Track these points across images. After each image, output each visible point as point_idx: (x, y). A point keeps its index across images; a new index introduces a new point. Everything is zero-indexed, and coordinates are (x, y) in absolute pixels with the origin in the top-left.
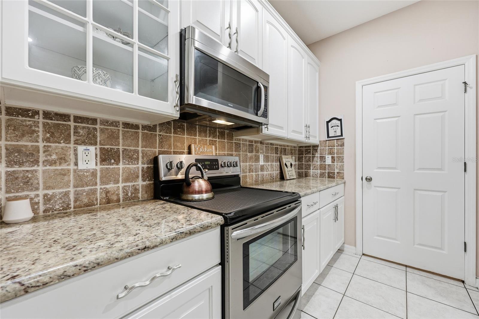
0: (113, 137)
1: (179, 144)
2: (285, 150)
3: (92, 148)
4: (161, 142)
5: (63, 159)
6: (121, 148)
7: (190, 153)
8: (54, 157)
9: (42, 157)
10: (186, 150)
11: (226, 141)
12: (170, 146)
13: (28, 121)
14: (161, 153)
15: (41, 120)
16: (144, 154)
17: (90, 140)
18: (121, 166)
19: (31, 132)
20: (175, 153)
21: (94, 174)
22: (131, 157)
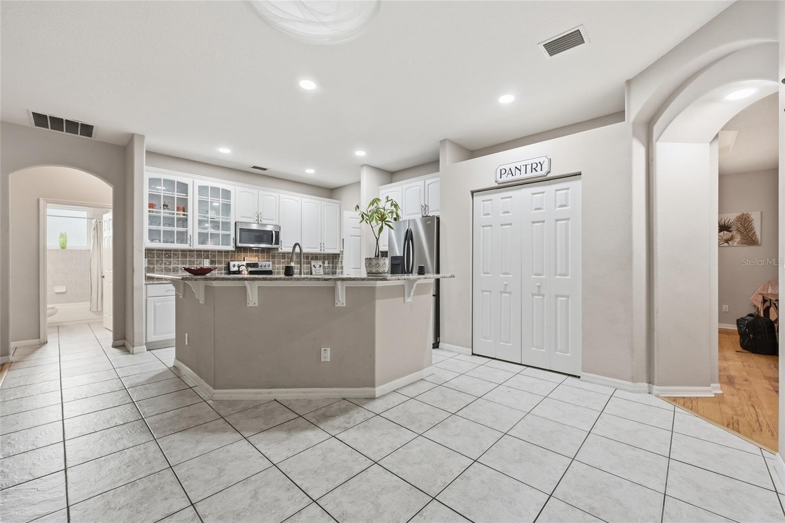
0: (214, 256)
1: (239, 257)
2: (317, 257)
3: (208, 260)
4: (231, 257)
6: (217, 259)
7: (244, 260)
8: (198, 263)
9: (196, 263)
10: (242, 259)
11: (270, 254)
12: (235, 258)
13: (193, 253)
14: (231, 261)
15: (195, 252)
16: (225, 262)
17: (209, 257)
18: (217, 265)
19: (193, 256)
20: (238, 261)
22: (220, 263)
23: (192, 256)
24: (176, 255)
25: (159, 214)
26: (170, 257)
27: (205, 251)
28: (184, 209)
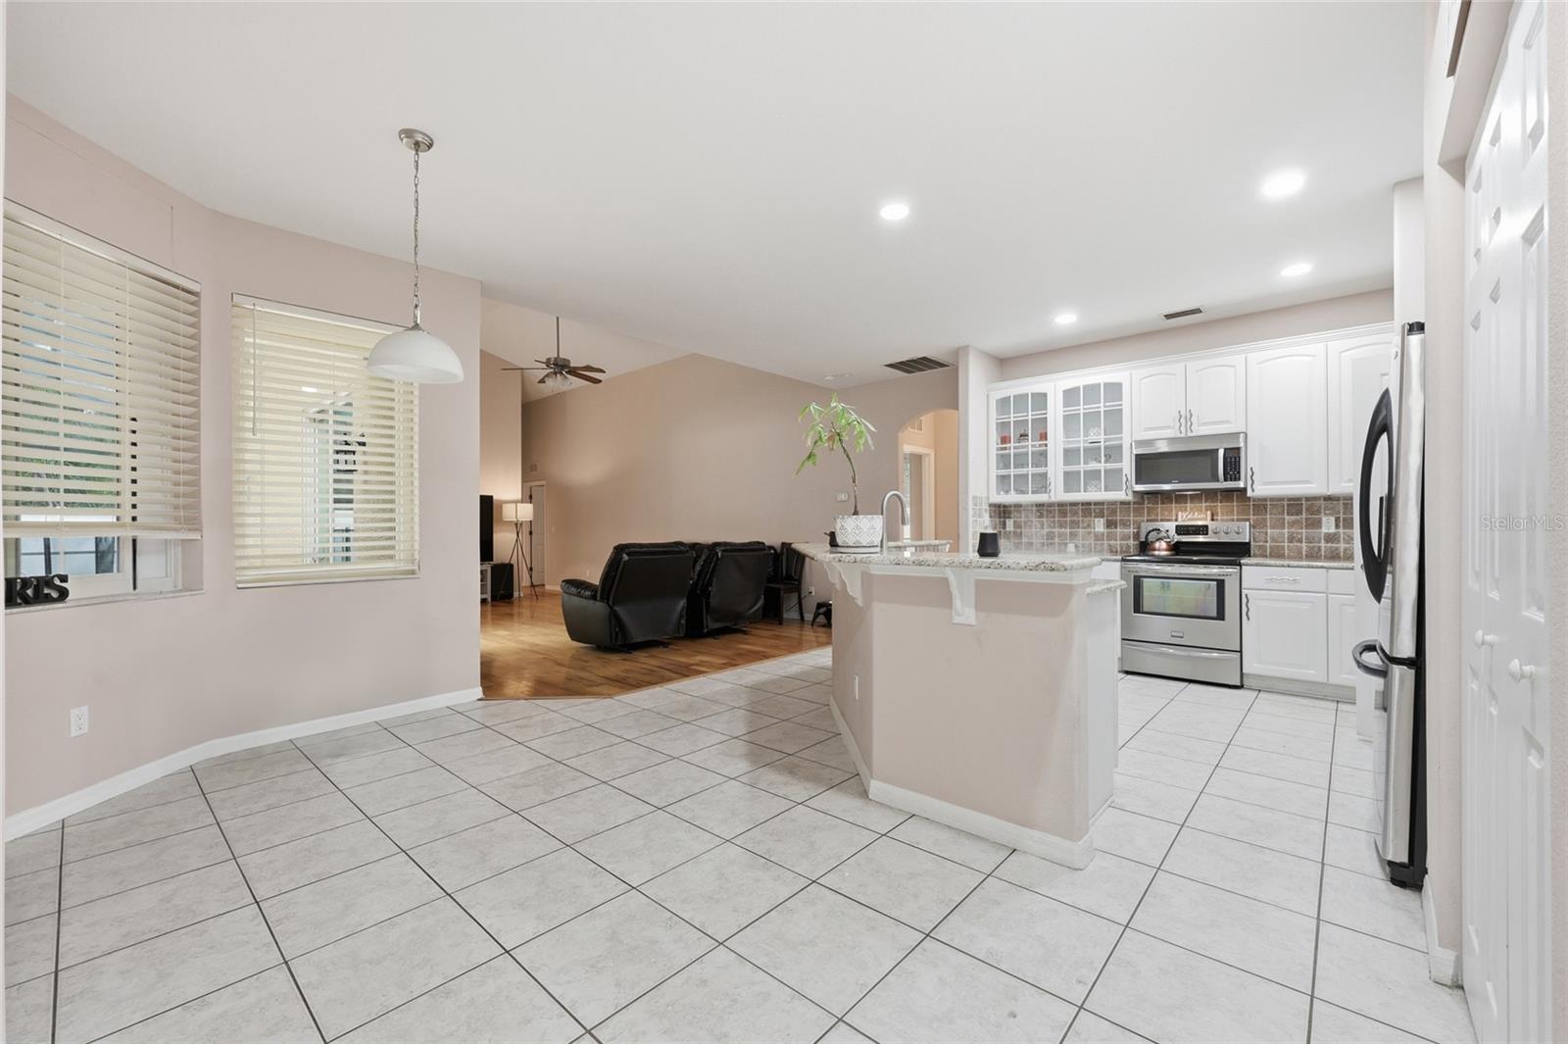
0: (1113, 512)
1: (1166, 513)
3: (1101, 520)
5: (1089, 526)
6: (1118, 518)
11: (1235, 504)
17: (1101, 515)
18: (1118, 530)
20: (1162, 520)
21: (1103, 534)
22: (1125, 524)
23: (1075, 513)
24: (1050, 512)
25: (1007, 451)
26: (1041, 516)
27: (1096, 504)
28: (1044, 436)
